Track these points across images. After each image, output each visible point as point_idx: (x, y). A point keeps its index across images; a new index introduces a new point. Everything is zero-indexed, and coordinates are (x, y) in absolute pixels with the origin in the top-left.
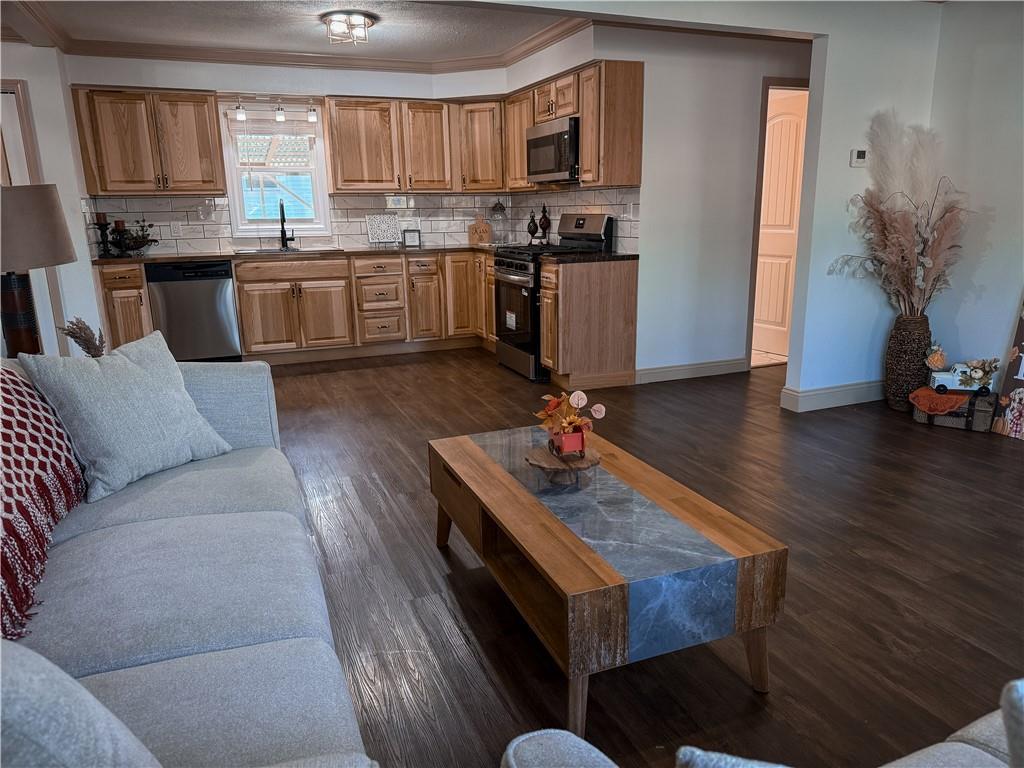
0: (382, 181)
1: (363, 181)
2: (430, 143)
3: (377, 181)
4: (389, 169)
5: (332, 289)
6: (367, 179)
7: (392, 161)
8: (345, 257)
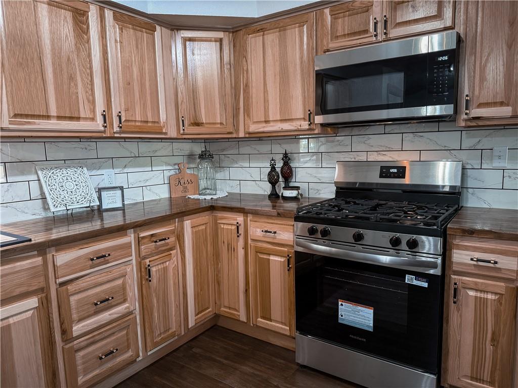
0: (78, 119)
1: (48, 117)
3: (71, 118)
4: (89, 101)
5: (11, 321)
6: (55, 115)
7: (92, 90)
8: (36, 253)
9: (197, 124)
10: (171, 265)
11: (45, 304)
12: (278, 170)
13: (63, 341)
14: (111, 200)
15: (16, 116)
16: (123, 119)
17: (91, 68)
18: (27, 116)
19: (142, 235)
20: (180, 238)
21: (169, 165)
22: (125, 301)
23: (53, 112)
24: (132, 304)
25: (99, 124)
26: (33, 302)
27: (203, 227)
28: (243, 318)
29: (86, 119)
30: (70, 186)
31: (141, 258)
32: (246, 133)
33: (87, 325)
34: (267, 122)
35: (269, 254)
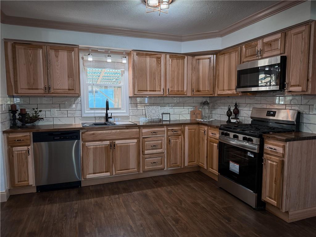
0: (155, 91)
1: (147, 91)
2: (178, 73)
3: (153, 91)
4: (159, 85)
5: (130, 144)
6: (149, 90)
7: (161, 82)
8: (138, 128)
9: (199, 91)
10: (179, 141)
11: (138, 142)
12: (232, 111)
13: (143, 154)
14: (166, 118)
15: (139, 91)
16: (170, 90)
17: (161, 75)
18: (141, 91)
19: (169, 128)
20: (183, 132)
21: (191, 106)
22: (161, 148)
23: (148, 89)
24: (164, 150)
25: (162, 93)
26: (136, 141)
27: (194, 130)
28: (206, 168)
29: (158, 91)
30: (153, 111)
31: (168, 136)
32: (217, 94)
33: (149, 152)
34: (224, 90)
35: (214, 143)
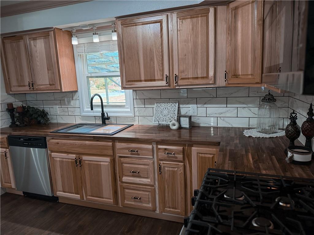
0: (154, 80)
1: (141, 81)
3: (151, 80)
6: (143, 79)
7: (162, 64)
9: (236, 76)
11: (113, 162)
13: (121, 181)
14: (185, 123)
15: (129, 81)
17: (162, 51)
18: (132, 81)
22: (148, 177)
24: (152, 181)
25: (163, 83)
26: (108, 159)
29: (158, 80)
30: (165, 112)
31: (159, 159)
33: (129, 180)
